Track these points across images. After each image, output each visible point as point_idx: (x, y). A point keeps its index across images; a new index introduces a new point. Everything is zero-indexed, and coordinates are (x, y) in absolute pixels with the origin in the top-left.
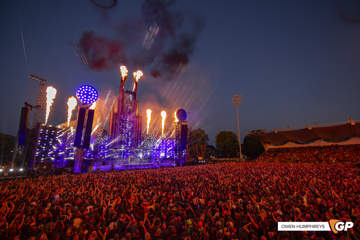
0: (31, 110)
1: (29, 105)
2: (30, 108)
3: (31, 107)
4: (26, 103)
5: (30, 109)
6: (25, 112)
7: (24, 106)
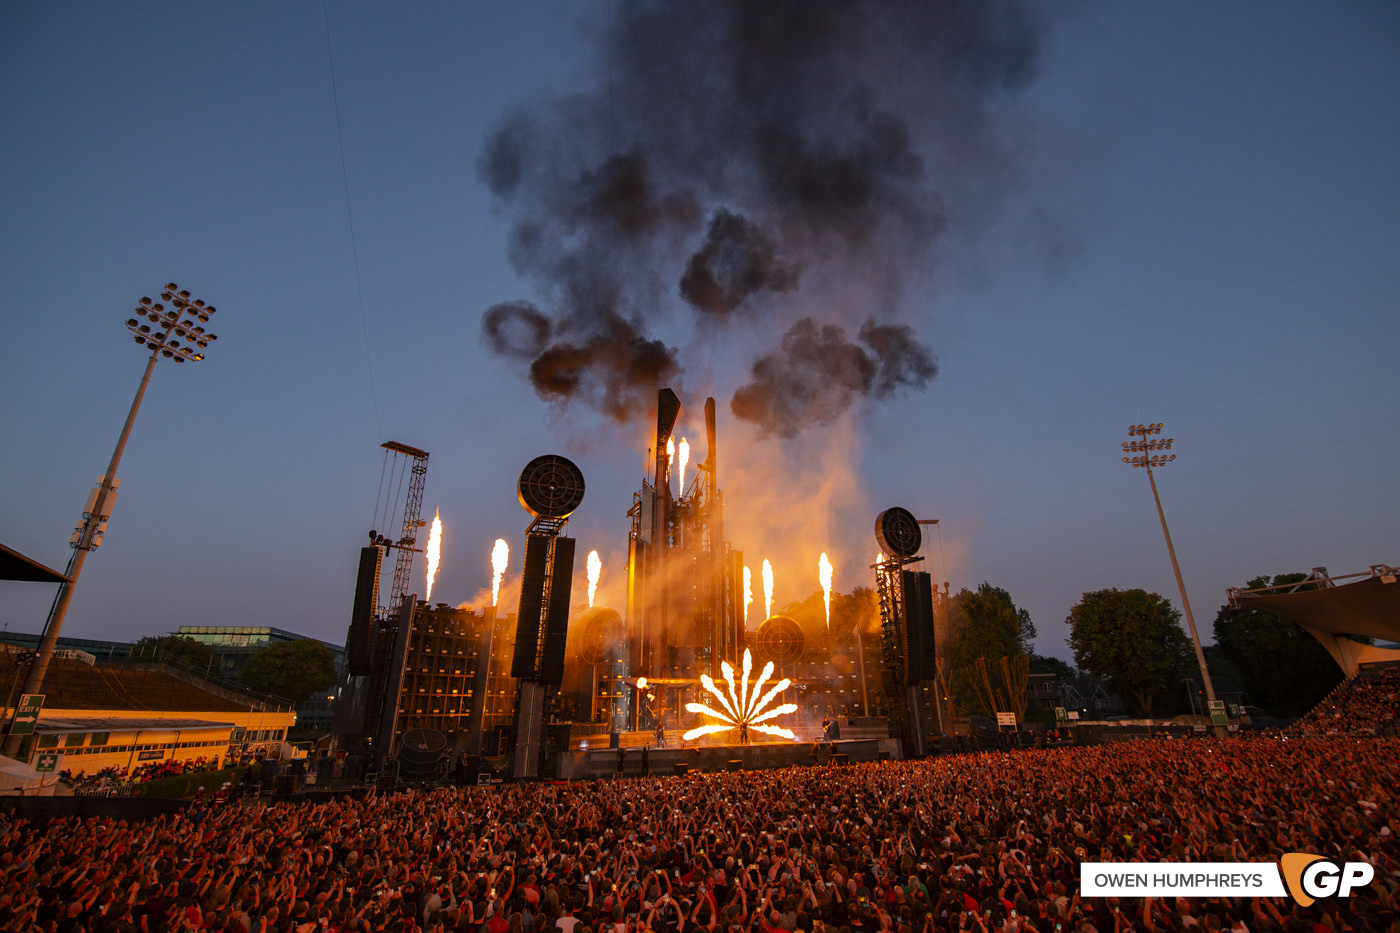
0: (387, 555)
1: (381, 537)
2: (385, 547)
3: (388, 543)
4: (373, 534)
5: (384, 553)
6: (369, 562)
7: (367, 543)
